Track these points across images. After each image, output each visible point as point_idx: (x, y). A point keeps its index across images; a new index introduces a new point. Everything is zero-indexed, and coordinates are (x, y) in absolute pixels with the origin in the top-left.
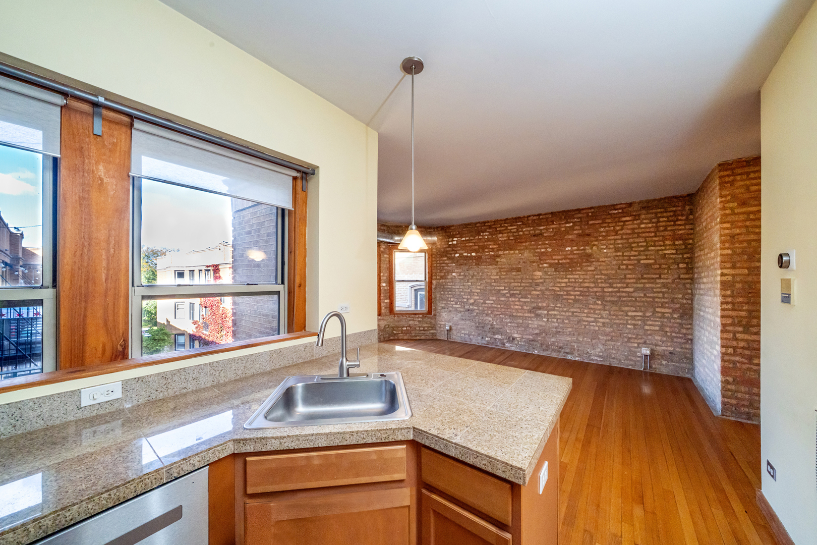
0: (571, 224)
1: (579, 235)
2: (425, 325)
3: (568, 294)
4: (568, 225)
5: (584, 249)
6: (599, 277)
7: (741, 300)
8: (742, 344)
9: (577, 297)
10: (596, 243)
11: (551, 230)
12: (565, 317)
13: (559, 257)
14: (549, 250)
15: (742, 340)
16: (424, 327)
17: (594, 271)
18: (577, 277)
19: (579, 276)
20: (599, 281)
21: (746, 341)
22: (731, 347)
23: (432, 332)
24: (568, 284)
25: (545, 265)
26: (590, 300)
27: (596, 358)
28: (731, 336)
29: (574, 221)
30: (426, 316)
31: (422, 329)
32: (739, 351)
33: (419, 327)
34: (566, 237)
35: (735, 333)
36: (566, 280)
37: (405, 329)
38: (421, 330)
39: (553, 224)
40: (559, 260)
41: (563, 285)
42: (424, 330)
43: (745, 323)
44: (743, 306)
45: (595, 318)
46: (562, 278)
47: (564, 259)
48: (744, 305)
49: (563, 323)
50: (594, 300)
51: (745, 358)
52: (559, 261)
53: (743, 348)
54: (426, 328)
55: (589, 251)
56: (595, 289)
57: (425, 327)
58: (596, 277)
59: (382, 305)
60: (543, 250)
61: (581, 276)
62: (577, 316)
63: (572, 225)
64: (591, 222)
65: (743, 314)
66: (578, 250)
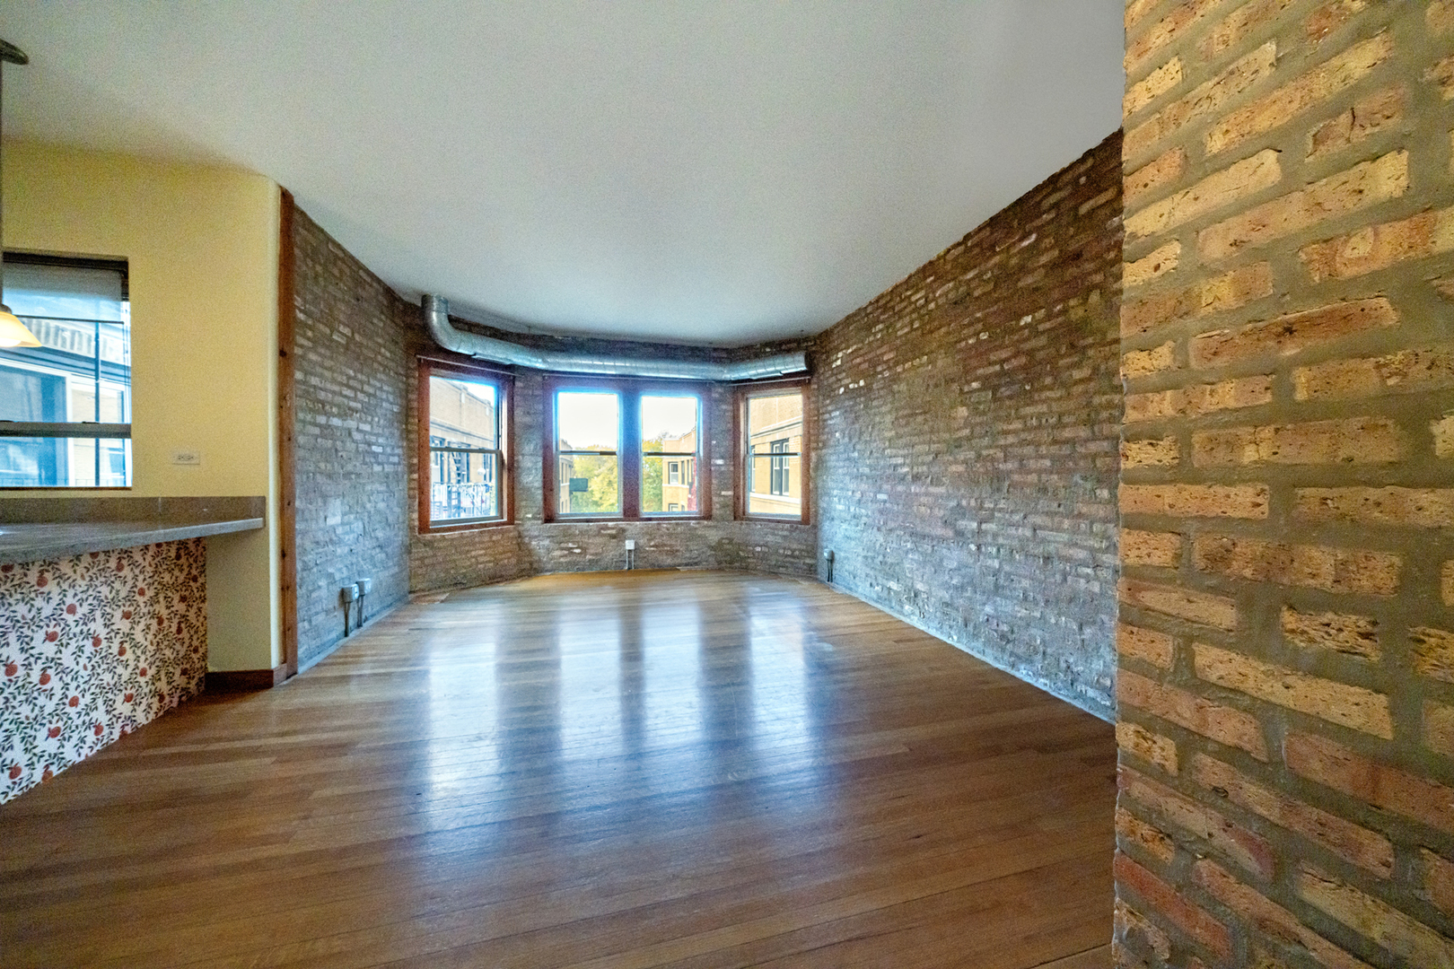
0: (1034, 237)
1: (1053, 266)
2: (795, 546)
3: (1023, 469)
4: (1025, 243)
5: (1064, 312)
6: (1104, 399)
7: (1228, 395)
8: (1229, 728)
9: (1044, 477)
10: (1098, 278)
11: (989, 275)
12: (1015, 543)
13: (1004, 354)
14: (984, 336)
15: (1230, 694)
16: (793, 551)
17: (1089, 379)
18: (1044, 408)
19: (1050, 407)
20: (1105, 415)
21: (1262, 710)
22: (1171, 730)
23: (808, 561)
24: (1023, 436)
25: (975, 385)
26: (1076, 484)
27: (1091, 693)
28: (1162, 650)
29: (1038, 223)
30: (797, 528)
31: (789, 553)
32: (1212, 771)
33: (784, 549)
34: (1020, 284)
35: (1191, 636)
36: (1017, 425)
37: (758, 549)
38: (787, 556)
39: (995, 253)
40: (1002, 362)
41: (1011, 439)
42: (792, 556)
43: (1248, 573)
44: (1233, 445)
45: (1092, 550)
46: (1008, 419)
47: (1015, 356)
48: (1245, 432)
49: (1011, 560)
50: (1089, 486)
51: (1247, 840)
52: (1002, 367)
53: (1232, 755)
54: (797, 553)
55: (1077, 314)
56: (1093, 447)
57: (795, 550)
58: (1097, 400)
59: (715, 499)
60: (970, 342)
61: (1055, 407)
62: (1043, 541)
63: (1036, 240)
64: (1084, 209)
65: (1242, 500)
66: (1049, 317)
